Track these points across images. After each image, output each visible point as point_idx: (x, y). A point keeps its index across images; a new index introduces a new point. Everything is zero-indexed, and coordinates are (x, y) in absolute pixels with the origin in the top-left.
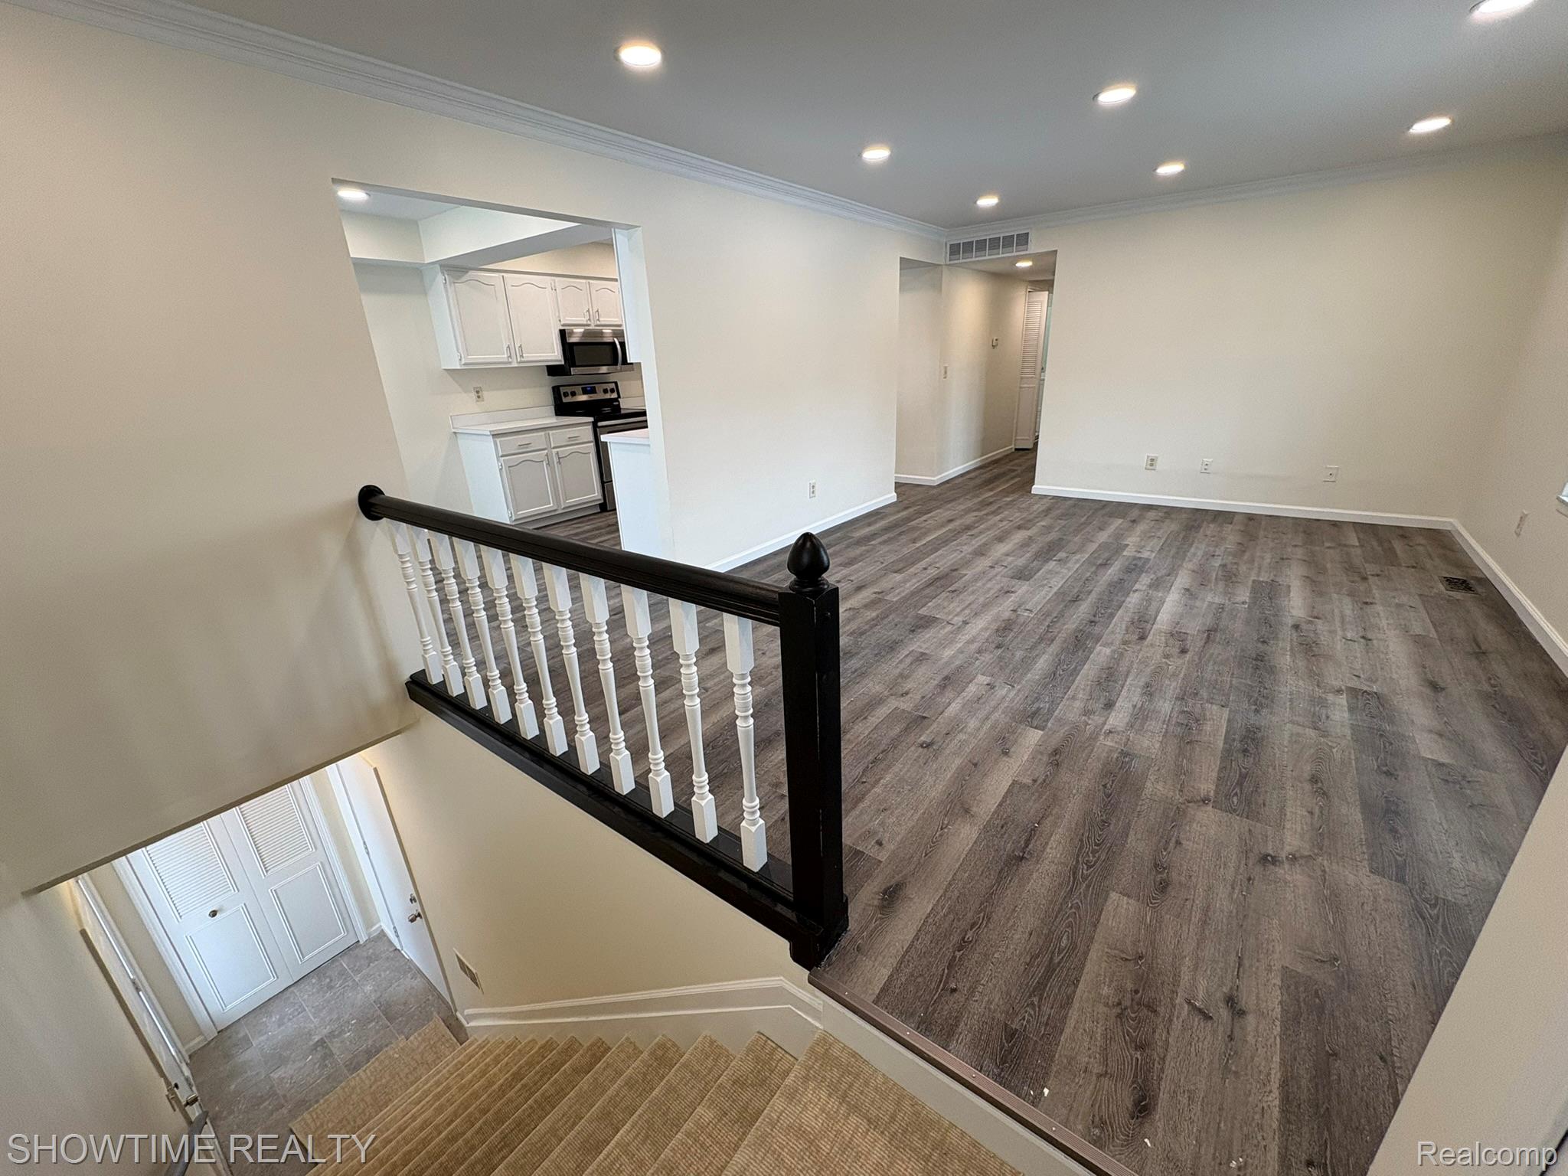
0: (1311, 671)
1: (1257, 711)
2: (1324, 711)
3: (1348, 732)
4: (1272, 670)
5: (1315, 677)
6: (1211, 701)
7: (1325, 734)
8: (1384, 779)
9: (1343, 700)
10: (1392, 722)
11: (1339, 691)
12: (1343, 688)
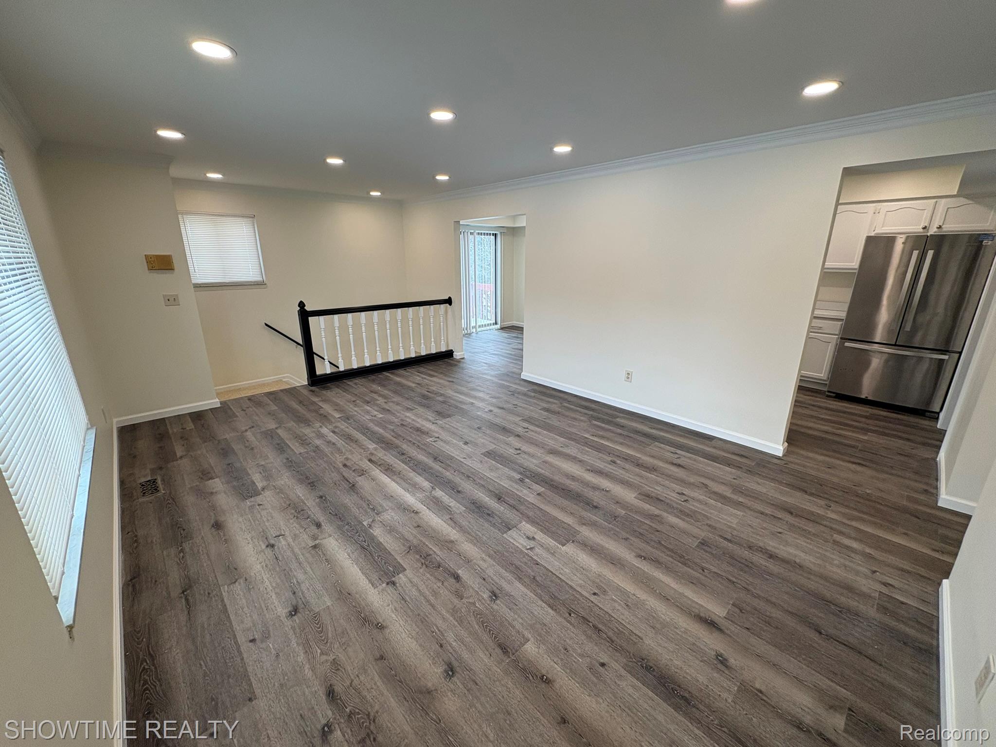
0: (283, 493)
1: (288, 459)
2: (264, 474)
3: (250, 472)
4: (301, 481)
5: (280, 491)
6: (307, 453)
7: (258, 465)
8: (230, 462)
9: (260, 485)
10: (234, 487)
11: (263, 489)
12: (262, 492)
